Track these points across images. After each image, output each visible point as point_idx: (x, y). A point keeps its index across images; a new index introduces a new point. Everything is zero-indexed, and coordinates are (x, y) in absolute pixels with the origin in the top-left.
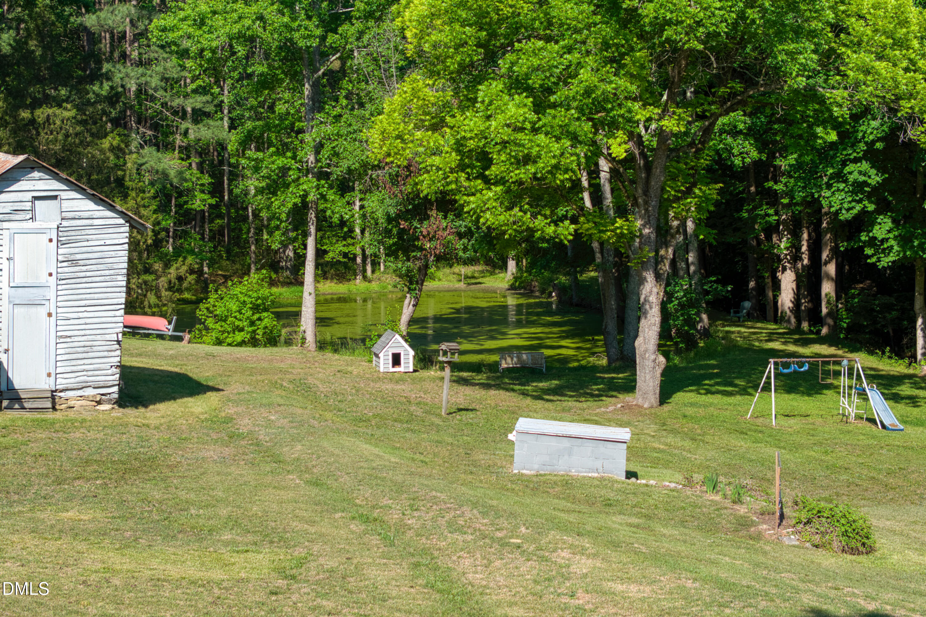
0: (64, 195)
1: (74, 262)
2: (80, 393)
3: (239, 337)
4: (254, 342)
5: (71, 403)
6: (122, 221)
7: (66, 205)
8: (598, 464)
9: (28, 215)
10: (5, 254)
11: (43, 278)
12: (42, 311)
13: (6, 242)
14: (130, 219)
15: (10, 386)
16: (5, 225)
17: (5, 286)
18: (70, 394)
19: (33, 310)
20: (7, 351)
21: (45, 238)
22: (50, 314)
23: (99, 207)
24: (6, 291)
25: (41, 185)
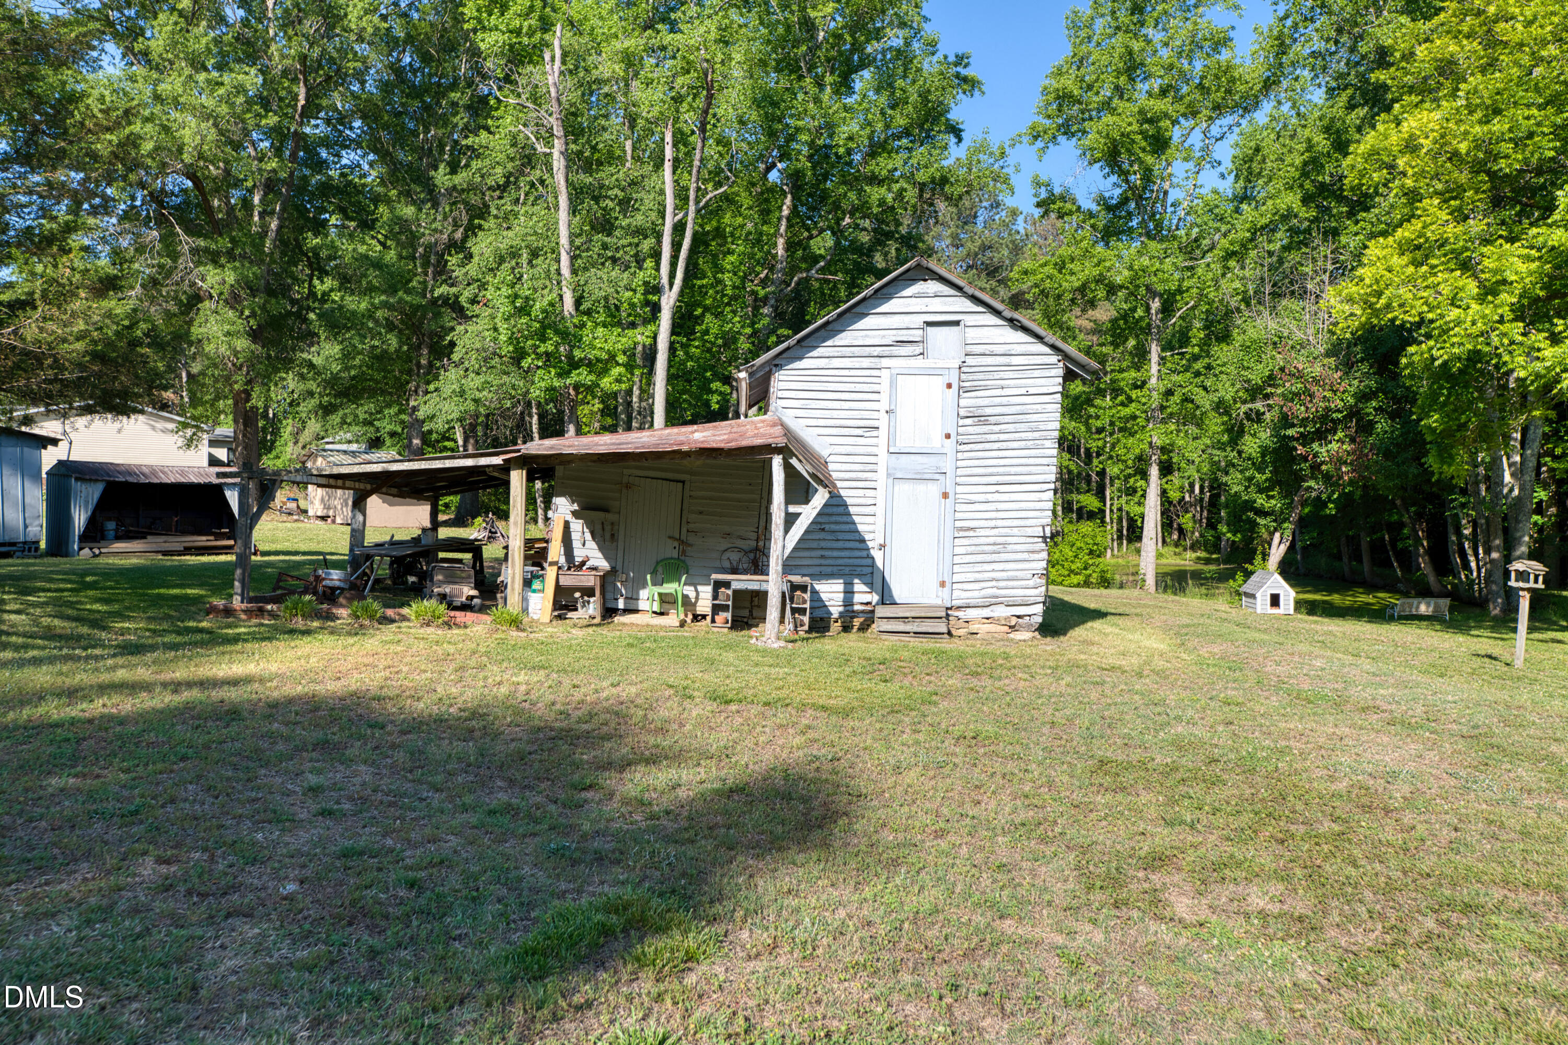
0: (968, 320)
1: (981, 419)
2: (986, 612)
3: (1075, 579)
4: (1087, 584)
5: (974, 628)
6: (1054, 359)
7: (973, 335)
9: (918, 349)
10: (884, 406)
11: (937, 442)
12: (934, 490)
13: (884, 387)
14: (1066, 357)
15: (886, 598)
16: (885, 362)
17: (882, 451)
18: (971, 614)
19: (921, 487)
20: (882, 547)
21: (940, 382)
22: (945, 495)
23: (1021, 336)
24: (883, 459)
25: (937, 305)
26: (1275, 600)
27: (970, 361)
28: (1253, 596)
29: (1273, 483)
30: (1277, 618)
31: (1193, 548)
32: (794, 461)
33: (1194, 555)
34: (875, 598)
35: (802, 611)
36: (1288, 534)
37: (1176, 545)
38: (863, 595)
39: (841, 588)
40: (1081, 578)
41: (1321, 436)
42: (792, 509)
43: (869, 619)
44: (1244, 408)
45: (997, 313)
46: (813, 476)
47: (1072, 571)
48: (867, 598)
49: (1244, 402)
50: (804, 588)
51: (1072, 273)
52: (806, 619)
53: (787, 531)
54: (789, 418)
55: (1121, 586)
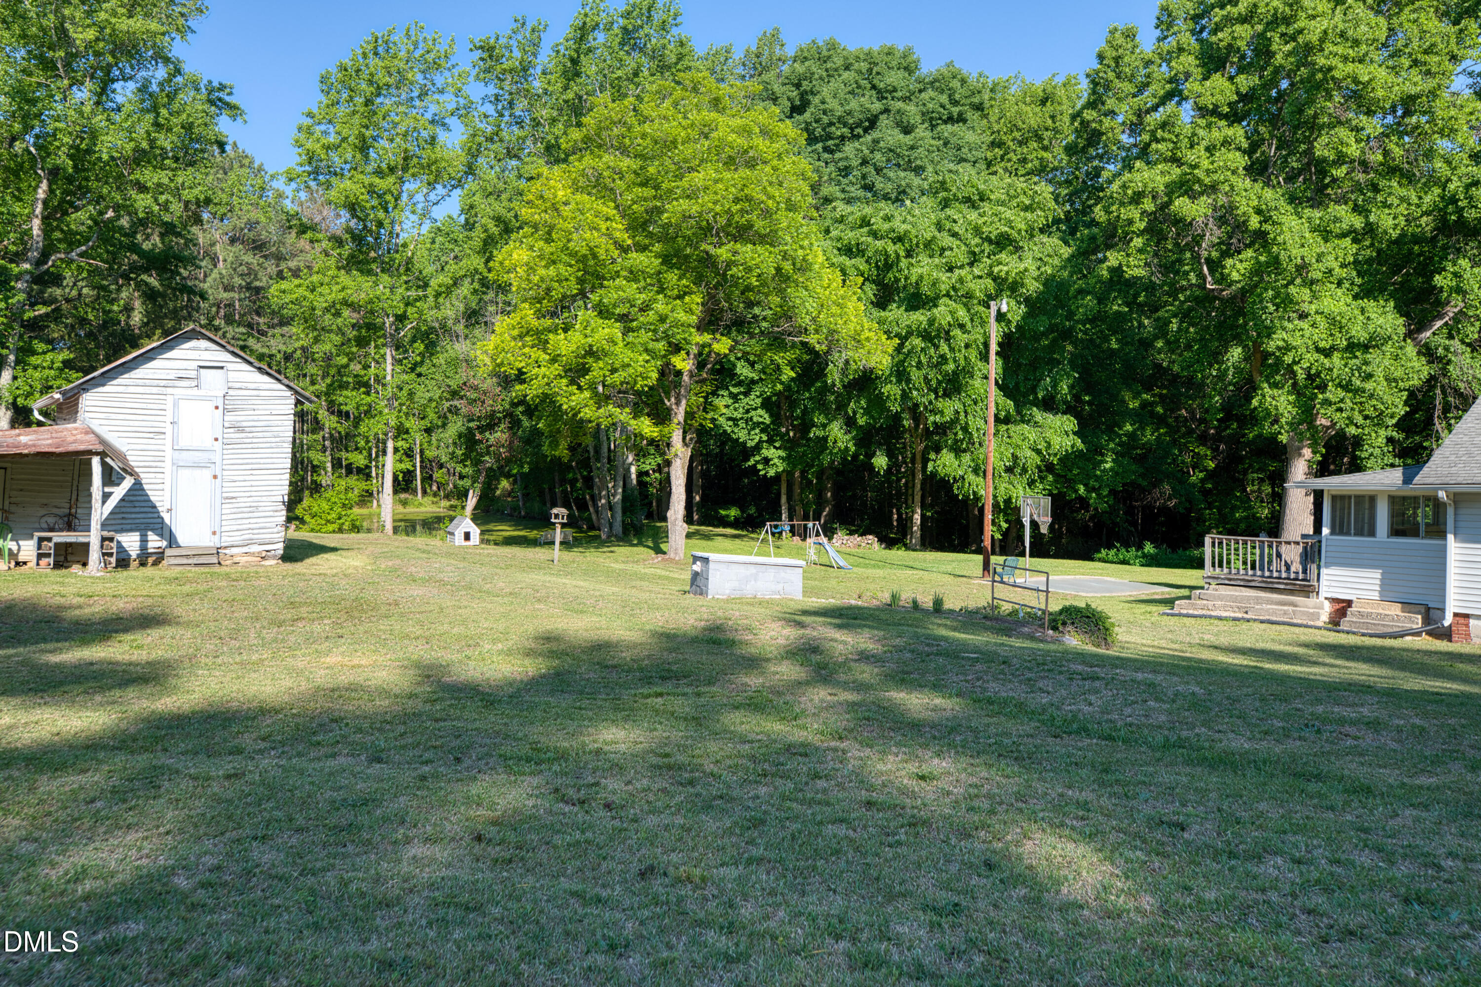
0: (230, 366)
1: (240, 429)
2: (245, 549)
3: (331, 527)
4: (340, 530)
5: (236, 559)
6: (289, 393)
7: (232, 376)
8: (779, 587)
9: (194, 383)
10: (169, 419)
11: (209, 443)
12: (207, 474)
13: (169, 406)
14: (296, 392)
15: (172, 541)
16: (169, 390)
17: (168, 448)
18: (234, 551)
19: (197, 472)
20: (170, 510)
21: (211, 405)
22: (215, 477)
23: (266, 378)
24: (169, 453)
25: (207, 355)
26: (467, 536)
27: (231, 392)
28: (452, 534)
29: (466, 456)
30: (467, 547)
31: (447, 497)
32: (108, 460)
33: (448, 504)
34: (164, 544)
35: (111, 555)
36: (478, 492)
37: (435, 495)
38: (155, 542)
39: (138, 538)
40: (336, 526)
41: (491, 427)
42: (107, 490)
43: (160, 557)
44: (447, 404)
45: (250, 363)
46: (124, 470)
47: (328, 521)
48: (159, 544)
49: (447, 400)
50: (111, 539)
51: (321, 294)
52: (113, 560)
53: (104, 502)
54: (95, 425)
55: (369, 531)
